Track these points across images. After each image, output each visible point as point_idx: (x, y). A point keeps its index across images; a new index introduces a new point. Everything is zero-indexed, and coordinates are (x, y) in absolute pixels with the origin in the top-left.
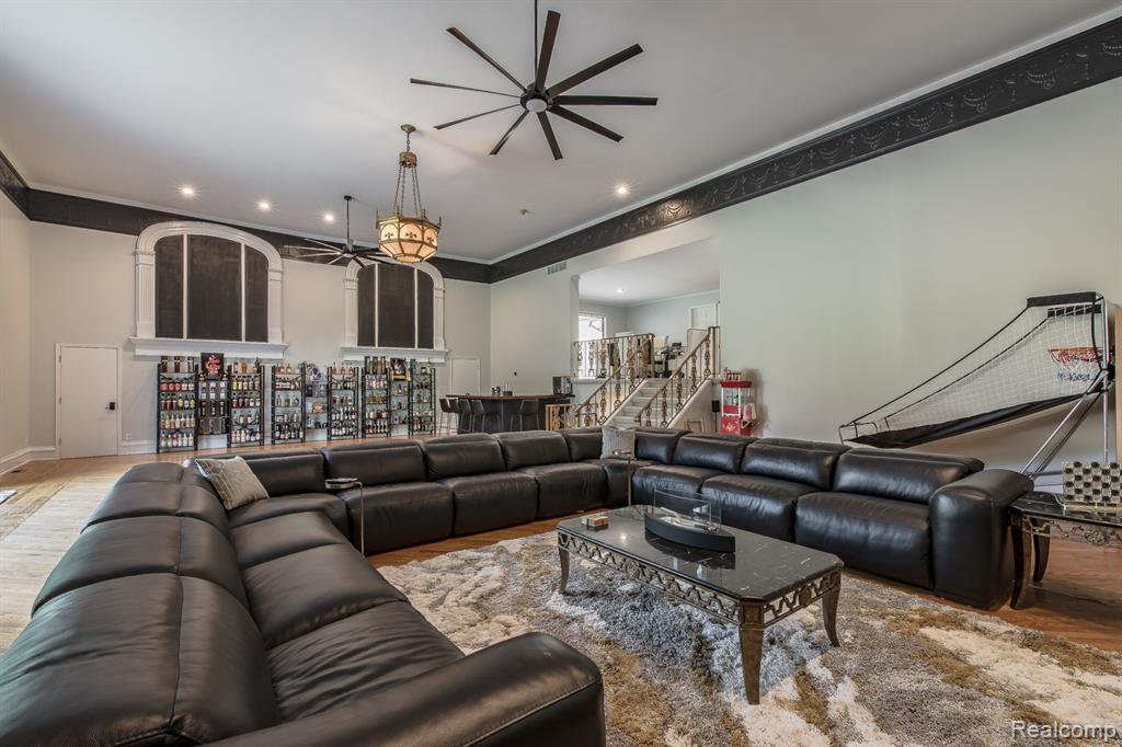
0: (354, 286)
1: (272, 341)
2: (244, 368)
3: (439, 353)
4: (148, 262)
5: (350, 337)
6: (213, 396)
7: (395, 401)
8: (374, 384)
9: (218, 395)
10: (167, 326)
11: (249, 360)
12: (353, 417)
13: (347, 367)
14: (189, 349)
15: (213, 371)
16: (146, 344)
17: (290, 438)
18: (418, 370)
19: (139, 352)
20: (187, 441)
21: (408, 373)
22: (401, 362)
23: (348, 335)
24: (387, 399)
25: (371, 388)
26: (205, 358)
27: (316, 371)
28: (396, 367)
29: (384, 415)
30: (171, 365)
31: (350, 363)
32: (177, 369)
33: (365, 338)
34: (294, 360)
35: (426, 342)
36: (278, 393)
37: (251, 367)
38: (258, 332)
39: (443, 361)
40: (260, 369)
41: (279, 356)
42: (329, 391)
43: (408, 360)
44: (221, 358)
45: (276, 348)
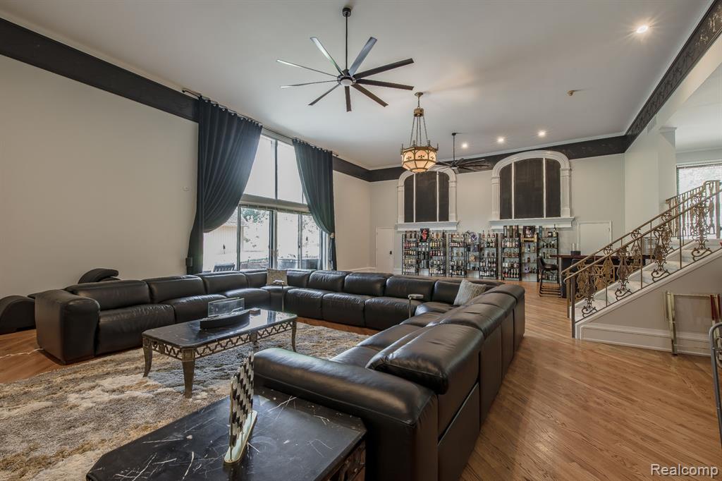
0: (497, 181)
1: (451, 221)
2: (437, 235)
3: (566, 220)
4: (402, 189)
5: (495, 215)
6: (423, 249)
7: (525, 258)
8: (508, 244)
9: (426, 249)
10: (408, 218)
11: (440, 231)
12: (494, 265)
13: (491, 233)
14: (416, 227)
15: (425, 237)
16: (401, 226)
17: (458, 274)
18: (544, 234)
19: (399, 230)
20: (413, 270)
21: (536, 236)
22: (532, 229)
23: (493, 213)
24: (520, 255)
25: (506, 247)
26: (422, 230)
27: (474, 236)
28: (527, 232)
29: (515, 266)
30: (408, 235)
31: (494, 230)
32: (411, 237)
33: (505, 213)
34: (462, 230)
35: (554, 211)
36: (454, 248)
37: (440, 235)
38: (445, 217)
39: (570, 226)
40: (444, 236)
41: (455, 228)
42: (480, 249)
43: (537, 227)
44: (428, 231)
45: (452, 224)
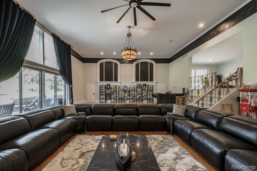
0: (135, 68)
1: (118, 81)
2: (113, 87)
3: (155, 82)
4: (99, 68)
5: (134, 79)
6: (108, 92)
7: (143, 94)
8: (139, 90)
9: (109, 92)
10: (101, 80)
11: (114, 85)
12: (134, 97)
13: (133, 86)
14: (105, 83)
15: (108, 87)
16: (98, 83)
17: (121, 101)
18: (149, 87)
19: (98, 84)
20: (104, 101)
21: (147, 87)
22: (145, 85)
23: (133, 79)
24: (142, 94)
25: (138, 91)
26: (107, 85)
27: (127, 87)
28: (144, 86)
29: (141, 97)
30: (102, 86)
31: (133, 85)
32: (103, 87)
33: (137, 80)
34: (123, 85)
35: (152, 80)
36: (120, 92)
37: (115, 87)
38: (116, 80)
39: (156, 84)
40: (116, 87)
41: (120, 84)
42: (129, 92)
43: (147, 84)
44: (110, 85)
45: (119, 83)
